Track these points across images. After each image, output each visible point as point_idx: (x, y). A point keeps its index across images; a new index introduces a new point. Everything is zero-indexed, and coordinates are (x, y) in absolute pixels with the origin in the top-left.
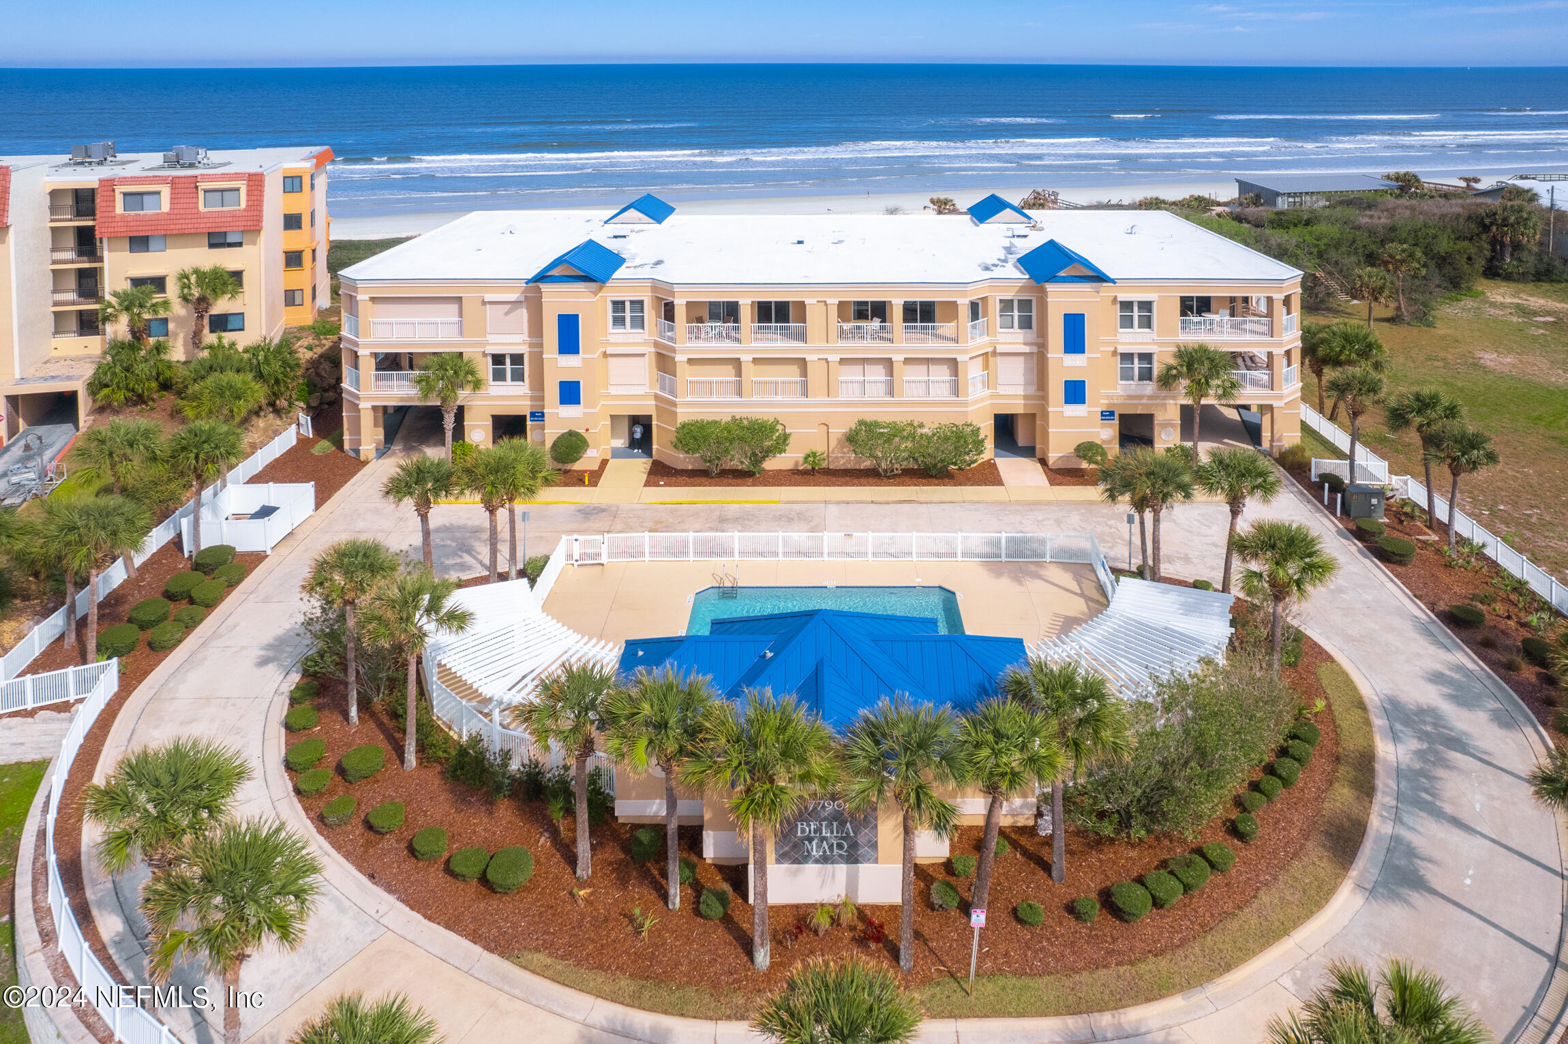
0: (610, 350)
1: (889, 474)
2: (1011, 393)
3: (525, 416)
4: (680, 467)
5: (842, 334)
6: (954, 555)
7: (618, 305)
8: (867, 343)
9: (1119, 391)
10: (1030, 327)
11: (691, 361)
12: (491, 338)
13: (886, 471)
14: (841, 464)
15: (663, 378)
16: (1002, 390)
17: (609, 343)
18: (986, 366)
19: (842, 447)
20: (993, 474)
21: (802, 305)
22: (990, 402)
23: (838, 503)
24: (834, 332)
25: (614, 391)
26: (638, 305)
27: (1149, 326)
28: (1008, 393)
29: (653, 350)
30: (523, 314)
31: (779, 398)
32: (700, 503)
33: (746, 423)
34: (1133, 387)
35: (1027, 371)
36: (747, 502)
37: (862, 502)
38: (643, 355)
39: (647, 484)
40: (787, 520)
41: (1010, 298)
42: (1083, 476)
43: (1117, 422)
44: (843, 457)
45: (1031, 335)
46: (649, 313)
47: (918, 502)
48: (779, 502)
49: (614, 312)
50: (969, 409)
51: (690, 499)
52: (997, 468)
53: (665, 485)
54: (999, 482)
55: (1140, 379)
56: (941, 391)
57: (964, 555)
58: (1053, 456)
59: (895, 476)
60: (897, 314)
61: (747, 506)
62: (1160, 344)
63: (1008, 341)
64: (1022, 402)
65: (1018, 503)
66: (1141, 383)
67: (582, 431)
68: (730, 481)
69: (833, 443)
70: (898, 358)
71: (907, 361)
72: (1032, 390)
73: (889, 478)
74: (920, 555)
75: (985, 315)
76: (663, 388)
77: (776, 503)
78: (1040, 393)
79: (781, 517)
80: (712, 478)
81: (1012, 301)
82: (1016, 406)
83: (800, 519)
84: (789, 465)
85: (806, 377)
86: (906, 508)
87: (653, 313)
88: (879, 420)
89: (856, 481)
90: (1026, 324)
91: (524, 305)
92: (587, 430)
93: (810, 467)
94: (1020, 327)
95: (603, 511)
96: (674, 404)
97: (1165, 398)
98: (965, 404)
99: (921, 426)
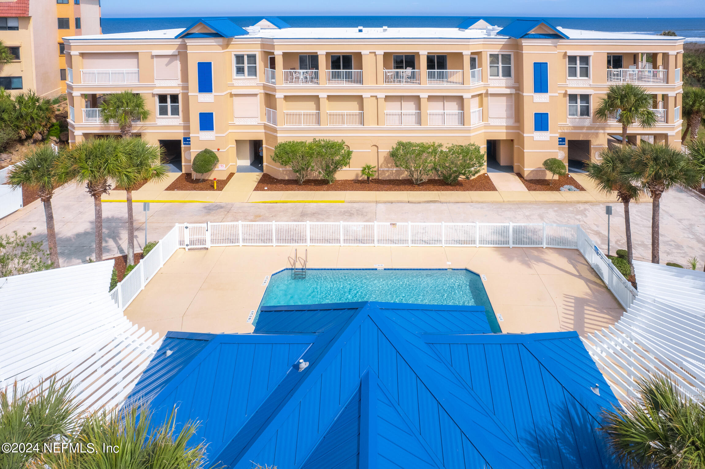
0: (234, 91)
1: (419, 182)
2: (497, 124)
3: (180, 141)
4: (280, 178)
5: (387, 79)
6: (474, 242)
7: (240, 59)
8: (403, 85)
9: (569, 123)
10: (509, 75)
11: (286, 98)
12: (158, 83)
13: (417, 180)
14: (386, 176)
15: (269, 111)
16: (492, 122)
17: (233, 86)
18: (481, 105)
19: (387, 163)
20: (488, 183)
21: (359, 55)
22: (483, 131)
23: (385, 202)
24: (381, 77)
25: (237, 122)
26: (252, 58)
27: (587, 75)
28: (495, 124)
29: (262, 91)
30: (177, 64)
31: (345, 126)
32: (290, 202)
33: (322, 143)
34: (577, 120)
35: (508, 107)
36: (322, 202)
37: (402, 202)
38: (256, 95)
39: (257, 189)
40: (349, 214)
41: (496, 53)
42: (549, 185)
43: (566, 146)
44: (388, 171)
45: (510, 81)
46: (260, 64)
47: (440, 202)
48: (344, 202)
49: (237, 64)
50: (472, 134)
51: (283, 199)
52: (490, 179)
53: (268, 190)
54: (493, 189)
55: (582, 114)
56: (453, 122)
57: (481, 242)
58: (527, 170)
59: (423, 184)
60: (423, 62)
61: (322, 204)
62: (595, 88)
63: (495, 85)
64: (505, 131)
65: (509, 202)
66: (582, 117)
67: (215, 150)
68: (312, 187)
69: (381, 160)
70: (424, 95)
71: (431, 98)
72: (511, 122)
73: (419, 185)
74: (447, 242)
75: (480, 66)
76: (269, 120)
77: (342, 202)
78: (517, 125)
79: (345, 213)
80: (300, 185)
81: (498, 55)
82: (501, 134)
83: (358, 214)
84: (352, 177)
85: (363, 110)
86: (433, 206)
87: (262, 64)
88: (412, 142)
89: (397, 188)
90: (507, 73)
91: (178, 57)
92: (218, 150)
93: (365, 177)
94: (503, 76)
95: (222, 207)
96: (275, 130)
97: (598, 128)
98: (469, 130)
99: (440, 146)
